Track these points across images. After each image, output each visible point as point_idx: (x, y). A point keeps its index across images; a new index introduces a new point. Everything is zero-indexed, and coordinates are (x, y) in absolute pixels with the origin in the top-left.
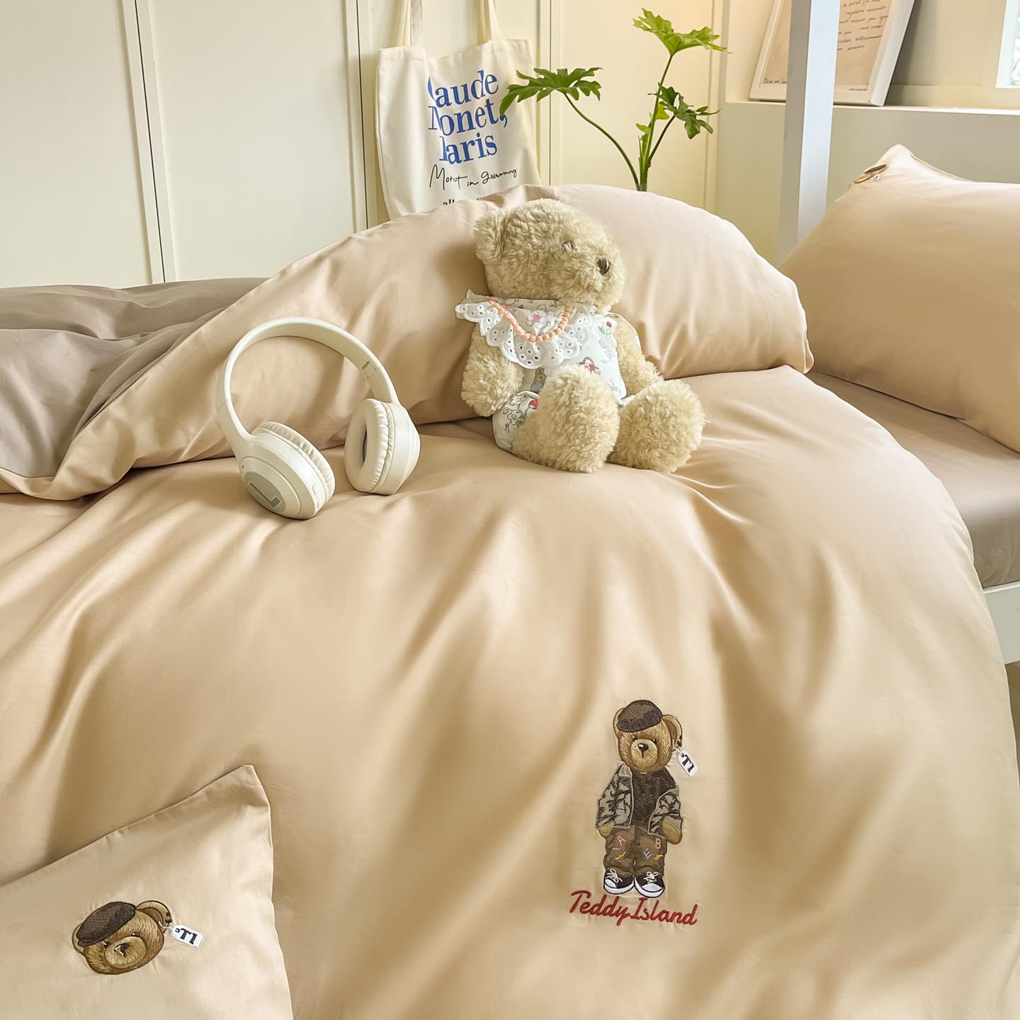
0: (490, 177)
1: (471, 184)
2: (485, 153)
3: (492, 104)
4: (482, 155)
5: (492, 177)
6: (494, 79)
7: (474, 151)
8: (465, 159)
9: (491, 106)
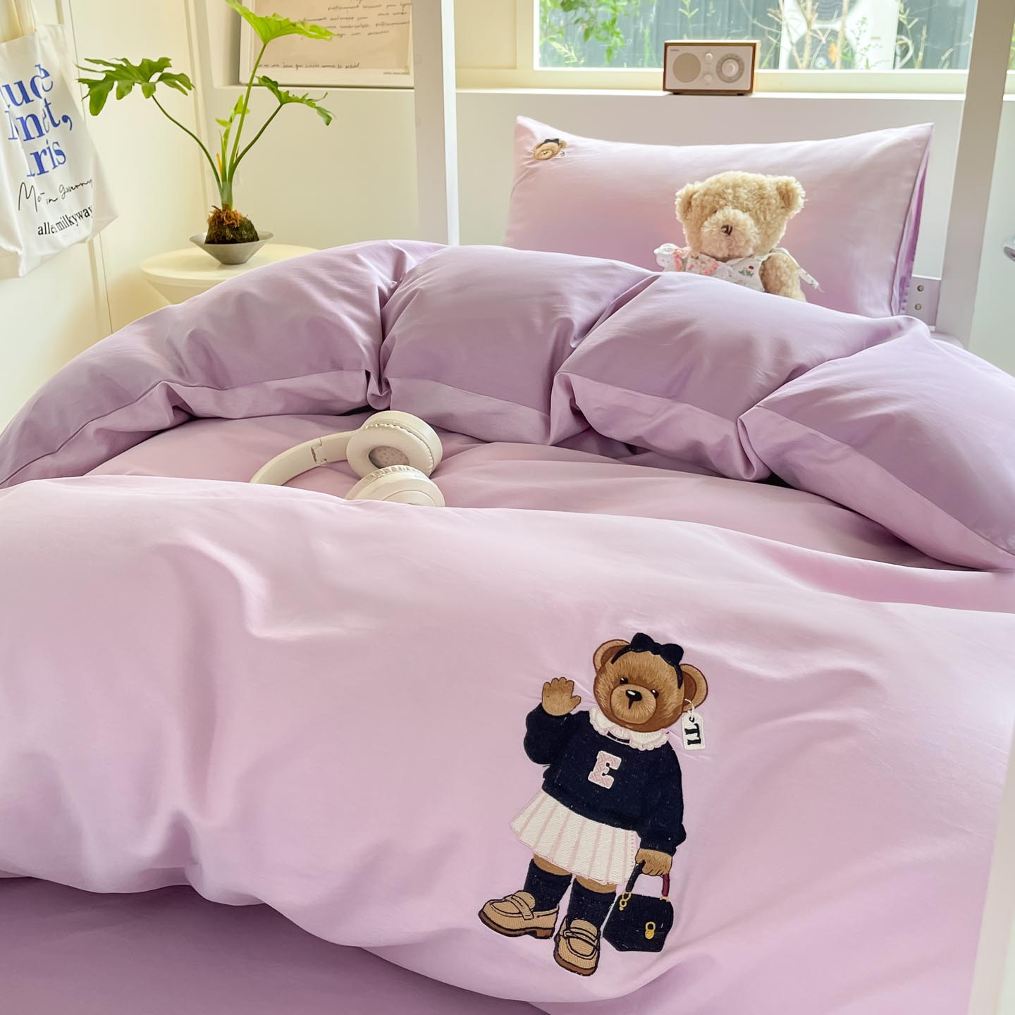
0: (66, 190)
1: (50, 201)
2: (57, 164)
3: (50, 104)
4: (55, 166)
5: (69, 190)
6: (47, 74)
7: (46, 160)
8: (39, 172)
9: (49, 106)
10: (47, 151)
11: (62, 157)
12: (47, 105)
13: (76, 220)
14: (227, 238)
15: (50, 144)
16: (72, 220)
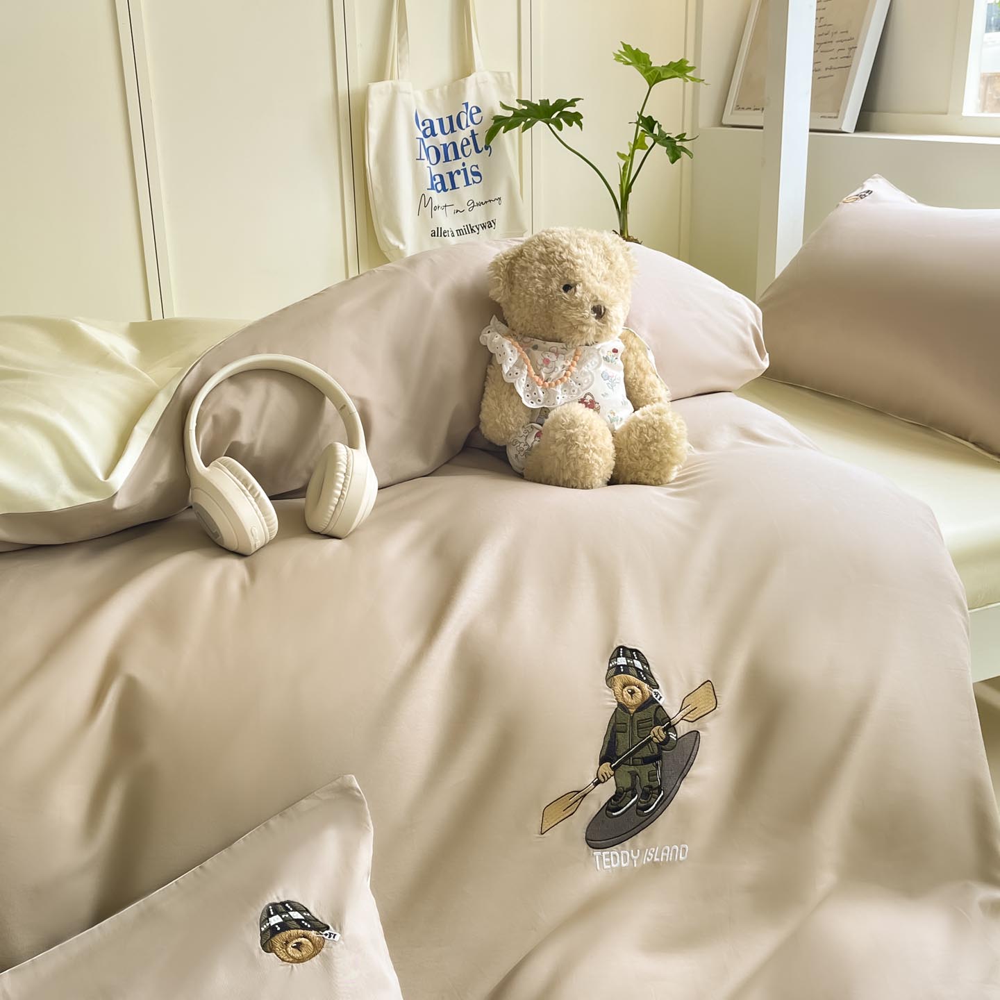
0: (475, 204)
1: (457, 211)
2: (471, 182)
3: (477, 134)
4: (468, 184)
5: (478, 205)
6: (479, 111)
7: (460, 180)
8: (451, 188)
9: (476, 136)
10: (462, 172)
11: (479, 178)
12: (473, 135)
13: (478, 229)
15: (468, 167)
16: (475, 229)
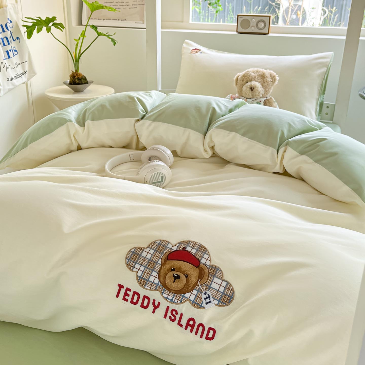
0: (18, 64)
1: (12, 68)
2: (15, 55)
3: (12, 33)
4: (14, 56)
5: (19, 64)
6: (11, 22)
7: (11, 54)
8: (8, 58)
10: (11, 50)
11: (16, 52)
14: (77, 83)
16: (20, 75)
